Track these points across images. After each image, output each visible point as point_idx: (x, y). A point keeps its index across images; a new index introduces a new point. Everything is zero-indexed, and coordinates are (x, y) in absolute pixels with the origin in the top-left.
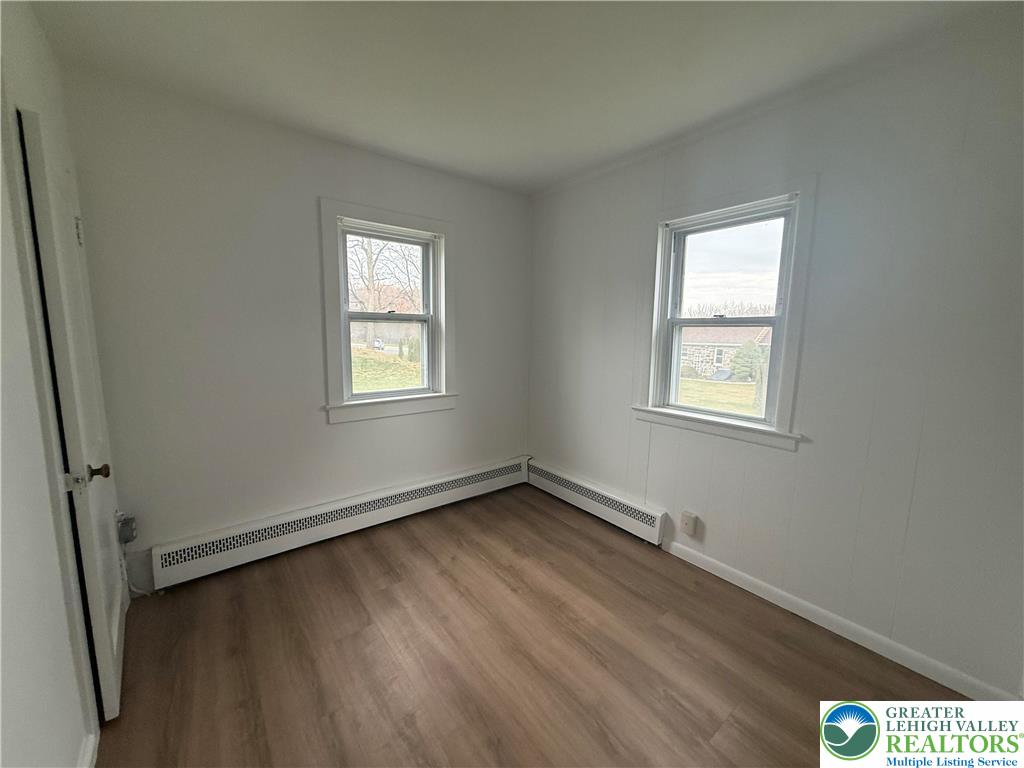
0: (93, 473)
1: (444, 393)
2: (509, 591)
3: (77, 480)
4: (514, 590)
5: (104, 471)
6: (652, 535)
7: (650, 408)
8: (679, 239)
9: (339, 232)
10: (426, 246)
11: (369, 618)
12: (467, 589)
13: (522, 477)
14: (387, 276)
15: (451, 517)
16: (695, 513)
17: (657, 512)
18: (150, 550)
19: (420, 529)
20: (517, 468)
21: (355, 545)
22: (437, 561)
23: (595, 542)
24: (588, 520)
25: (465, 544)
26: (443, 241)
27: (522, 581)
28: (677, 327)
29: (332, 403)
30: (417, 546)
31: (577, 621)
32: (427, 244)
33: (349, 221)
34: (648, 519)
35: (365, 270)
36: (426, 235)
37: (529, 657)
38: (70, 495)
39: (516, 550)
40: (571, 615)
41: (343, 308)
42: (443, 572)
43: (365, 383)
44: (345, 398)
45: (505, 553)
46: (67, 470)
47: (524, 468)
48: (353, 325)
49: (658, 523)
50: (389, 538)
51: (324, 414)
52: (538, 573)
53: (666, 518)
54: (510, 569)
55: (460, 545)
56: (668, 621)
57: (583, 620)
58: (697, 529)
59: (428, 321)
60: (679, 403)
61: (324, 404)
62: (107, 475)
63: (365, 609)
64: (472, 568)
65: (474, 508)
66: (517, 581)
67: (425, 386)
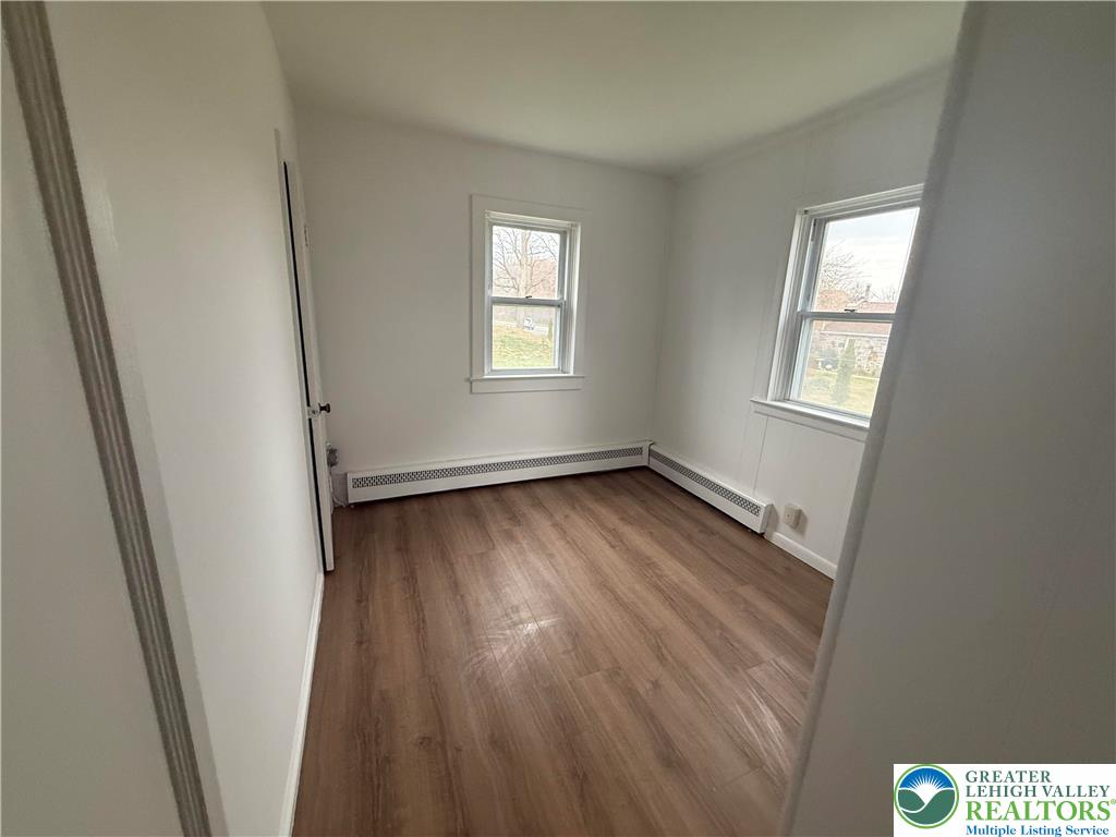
0: (322, 408)
1: (572, 374)
2: (607, 547)
3: (314, 412)
4: (613, 547)
5: (326, 408)
6: (755, 523)
7: (768, 402)
8: (818, 226)
9: (487, 224)
10: (563, 234)
11: (494, 545)
12: (574, 541)
13: (641, 461)
14: (541, 249)
15: (571, 487)
16: (799, 506)
17: (762, 502)
18: (346, 474)
19: (542, 492)
20: (638, 451)
21: (488, 497)
22: (552, 516)
23: (697, 522)
24: (698, 505)
25: (579, 509)
26: (579, 229)
27: (621, 541)
28: (808, 320)
29: (474, 377)
30: (538, 504)
31: (661, 576)
32: (565, 232)
33: (496, 215)
34: (754, 509)
35: (519, 243)
36: (564, 223)
37: (612, 591)
38: (310, 420)
39: (622, 519)
40: (658, 572)
41: (488, 292)
42: (555, 525)
43: (503, 361)
44: (486, 372)
45: (612, 519)
46: (308, 405)
47: (646, 452)
48: (496, 308)
49: (762, 513)
50: (514, 494)
51: (468, 384)
52: (638, 539)
53: (771, 510)
54: (614, 532)
55: (574, 508)
56: (747, 592)
57: (667, 576)
58: (799, 521)
59: (563, 307)
60: (801, 399)
61: (468, 376)
62: (329, 411)
63: (491, 540)
64: (581, 527)
65: (592, 482)
66: (617, 541)
67: (556, 367)
